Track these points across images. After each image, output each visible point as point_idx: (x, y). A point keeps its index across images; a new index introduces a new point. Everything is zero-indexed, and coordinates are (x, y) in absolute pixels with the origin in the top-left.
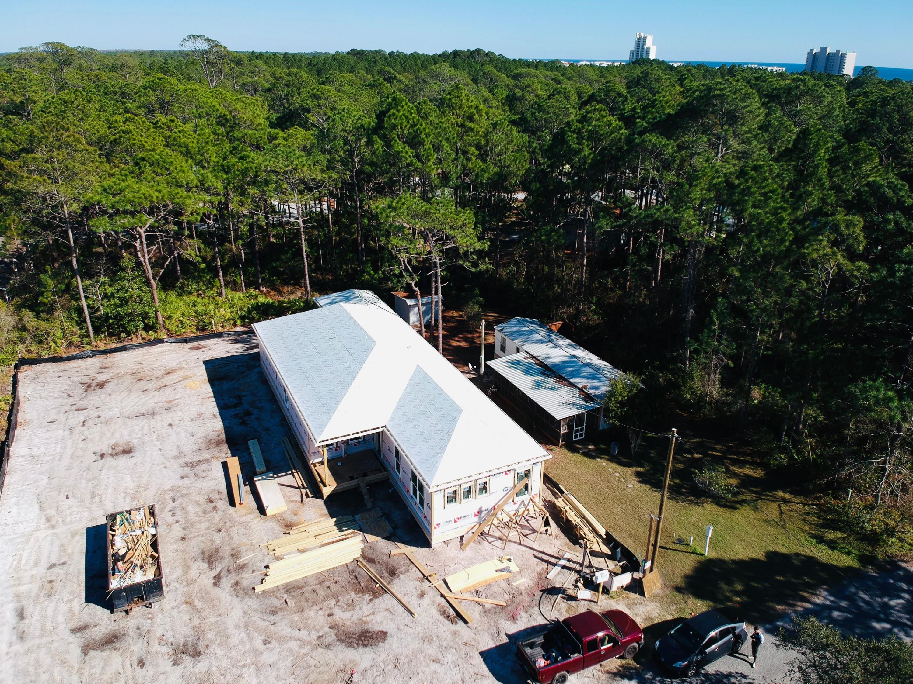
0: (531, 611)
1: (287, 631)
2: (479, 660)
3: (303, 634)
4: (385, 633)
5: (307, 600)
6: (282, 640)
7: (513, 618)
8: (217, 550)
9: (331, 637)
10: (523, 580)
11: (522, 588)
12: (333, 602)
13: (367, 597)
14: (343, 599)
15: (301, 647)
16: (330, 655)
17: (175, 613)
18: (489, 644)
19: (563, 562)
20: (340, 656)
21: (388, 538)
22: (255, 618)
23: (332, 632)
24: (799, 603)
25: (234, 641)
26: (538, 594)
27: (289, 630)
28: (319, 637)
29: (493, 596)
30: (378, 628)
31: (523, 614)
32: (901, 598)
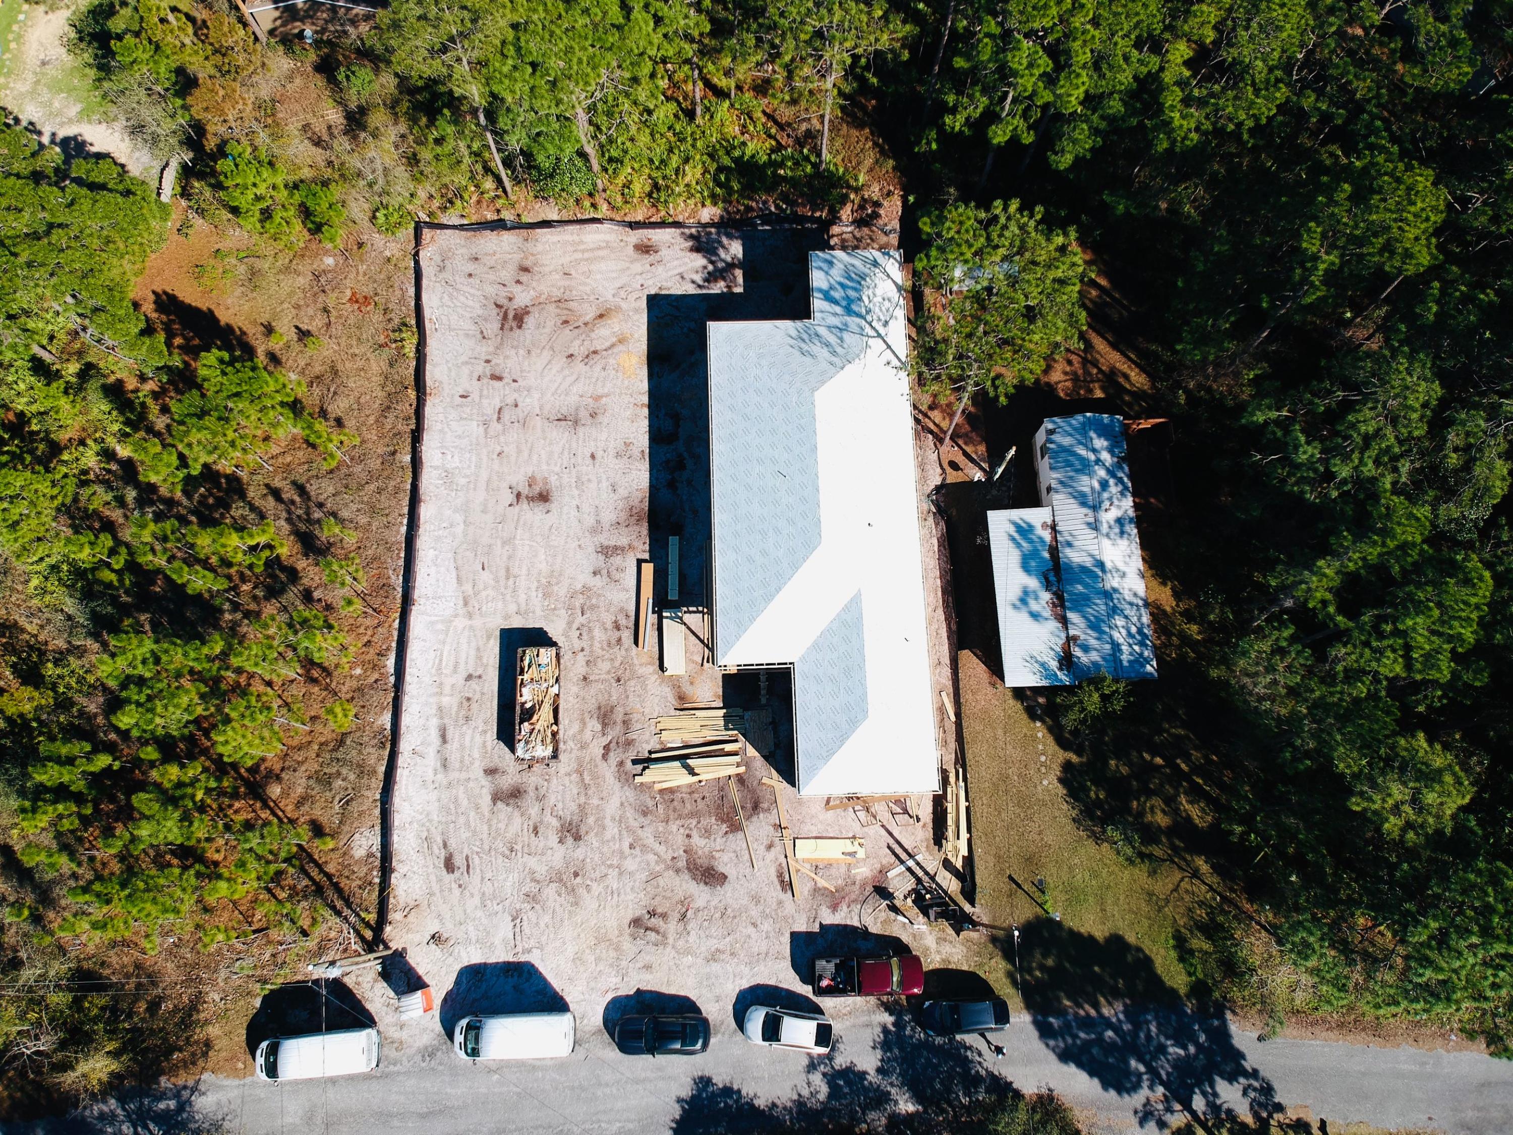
0: (853, 906)
1: (650, 841)
2: (786, 939)
3: (661, 849)
4: (725, 877)
5: (675, 810)
6: (645, 848)
7: (834, 908)
8: (612, 708)
9: (682, 864)
10: (864, 869)
11: (858, 878)
12: (694, 822)
13: (724, 827)
14: (704, 822)
15: (657, 863)
16: (677, 881)
17: (567, 780)
18: (802, 926)
19: (911, 863)
20: (684, 886)
21: (766, 758)
22: (630, 814)
23: (684, 857)
24: (1087, 1007)
25: (608, 835)
26: (869, 889)
27: (652, 840)
28: (674, 858)
29: (828, 878)
30: (721, 869)
31: (845, 908)
32: (1185, 1048)
